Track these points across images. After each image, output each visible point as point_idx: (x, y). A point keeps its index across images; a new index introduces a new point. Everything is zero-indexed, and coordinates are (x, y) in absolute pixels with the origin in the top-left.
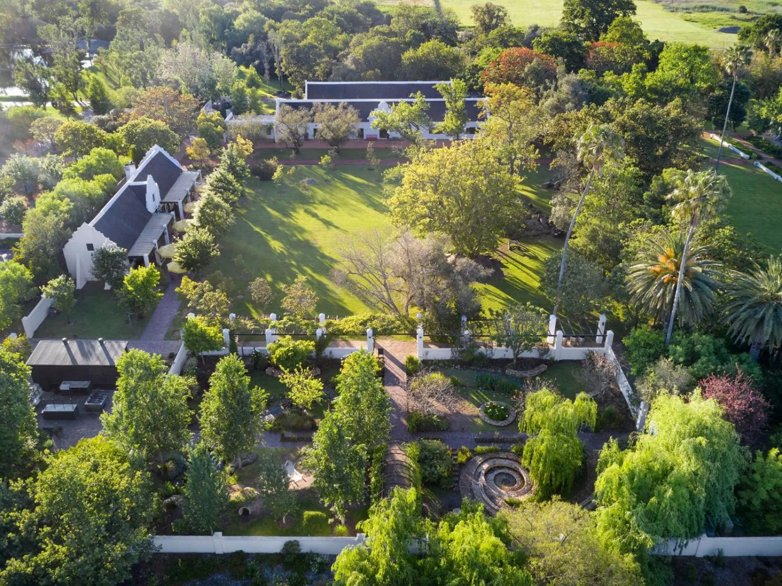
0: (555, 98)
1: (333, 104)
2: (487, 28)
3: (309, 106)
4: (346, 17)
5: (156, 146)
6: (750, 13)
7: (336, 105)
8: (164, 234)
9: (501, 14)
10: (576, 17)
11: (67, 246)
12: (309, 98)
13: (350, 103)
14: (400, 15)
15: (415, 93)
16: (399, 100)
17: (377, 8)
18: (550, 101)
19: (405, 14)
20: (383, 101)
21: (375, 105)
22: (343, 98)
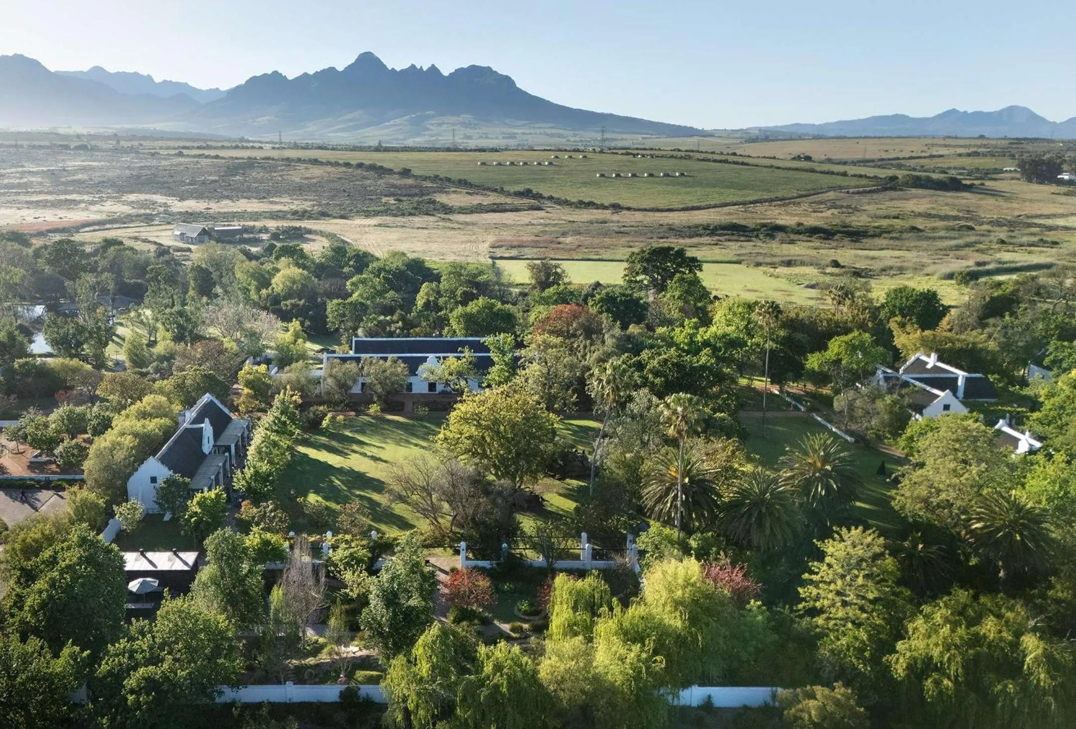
0: (601, 351)
1: (382, 358)
2: (544, 285)
3: (358, 360)
4: (394, 275)
5: (207, 395)
6: (843, 267)
7: (385, 359)
8: (219, 473)
9: (559, 270)
10: (637, 274)
11: (131, 479)
12: (356, 353)
13: (399, 358)
14: (450, 273)
15: (463, 347)
16: (449, 354)
17: (427, 265)
18: (595, 355)
19: (457, 270)
20: (431, 356)
21: (424, 359)
22: (391, 352)
